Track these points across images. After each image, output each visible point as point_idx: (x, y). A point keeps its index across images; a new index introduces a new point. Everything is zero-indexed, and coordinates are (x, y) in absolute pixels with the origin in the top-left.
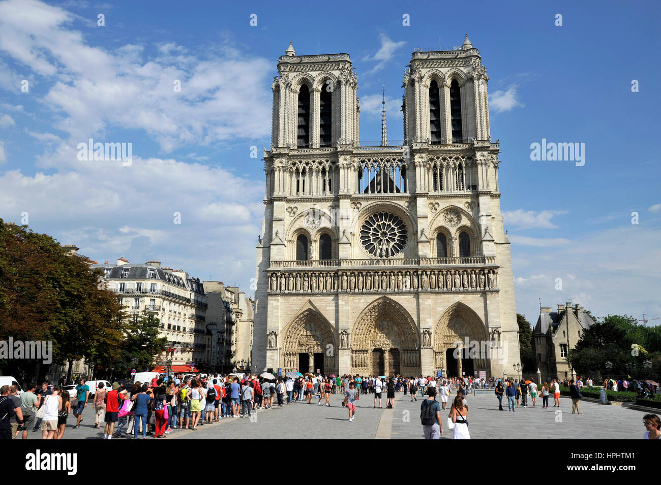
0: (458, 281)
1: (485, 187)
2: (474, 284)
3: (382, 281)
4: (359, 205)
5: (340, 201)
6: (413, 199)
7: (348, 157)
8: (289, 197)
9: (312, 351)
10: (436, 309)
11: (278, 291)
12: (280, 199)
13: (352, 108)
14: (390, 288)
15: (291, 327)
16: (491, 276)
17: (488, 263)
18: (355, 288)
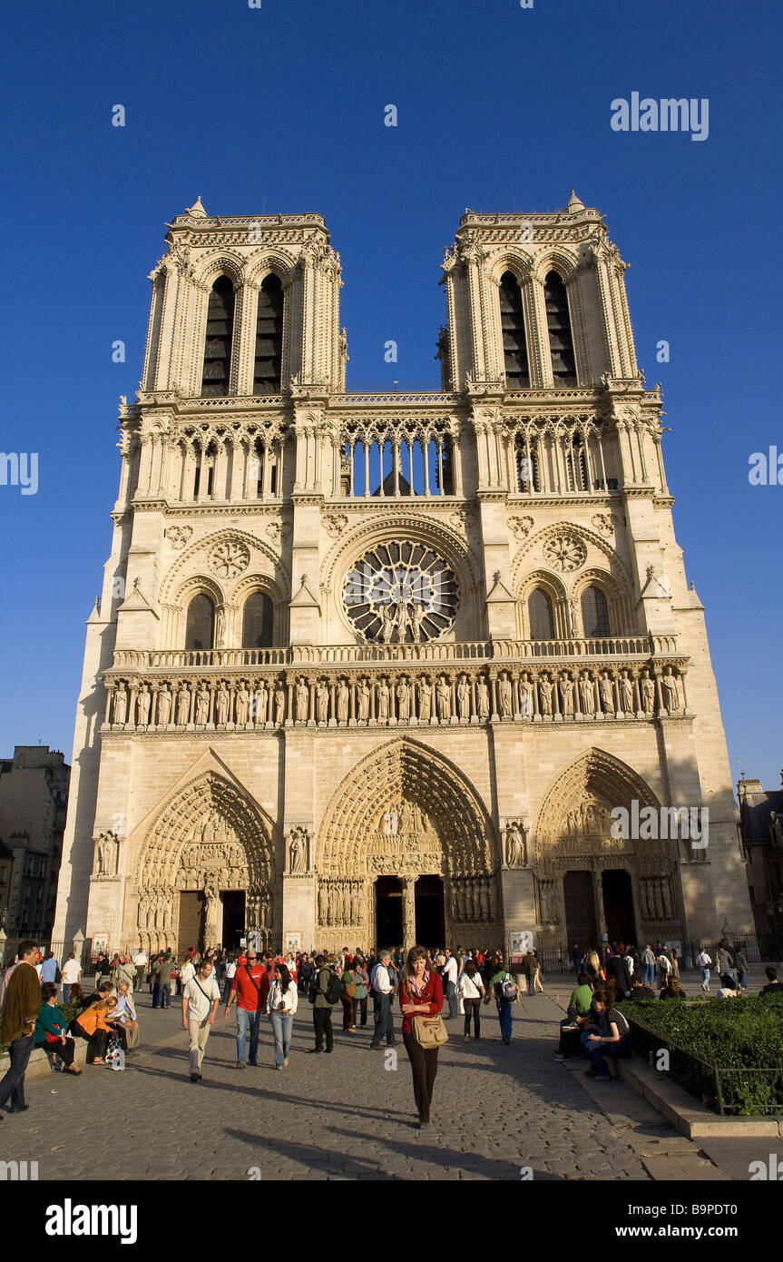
0: (588, 695)
1: (639, 480)
2: (631, 702)
3: (397, 700)
4: (341, 523)
5: (296, 509)
6: (472, 509)
7: (317, 413)
8: (172, 502)
9: (214, 885)
10: (537, 767)
11: (130, 726)
12: (149, 505)
13: (329, 318)
14: (418, 715)
15: (160, 821)
16: (670, 680)
17: (660, 652)
18: (329, 716)
